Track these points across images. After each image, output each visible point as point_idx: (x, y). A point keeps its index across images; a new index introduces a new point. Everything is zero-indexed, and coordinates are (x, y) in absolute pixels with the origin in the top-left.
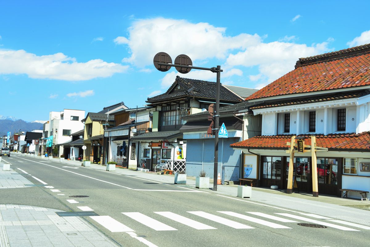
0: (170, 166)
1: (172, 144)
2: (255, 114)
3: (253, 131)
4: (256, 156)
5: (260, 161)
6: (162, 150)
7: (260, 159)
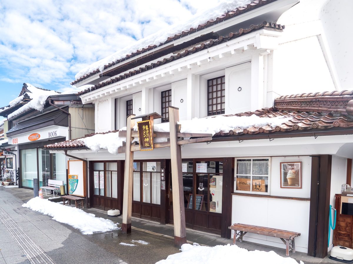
0: (13, 176)
1: (12, 152)
2: (84, 102)
3: (85, 129)
4: (82, 162)
5: (88, 170)
6: (6, 159)
7: (88, 166)
